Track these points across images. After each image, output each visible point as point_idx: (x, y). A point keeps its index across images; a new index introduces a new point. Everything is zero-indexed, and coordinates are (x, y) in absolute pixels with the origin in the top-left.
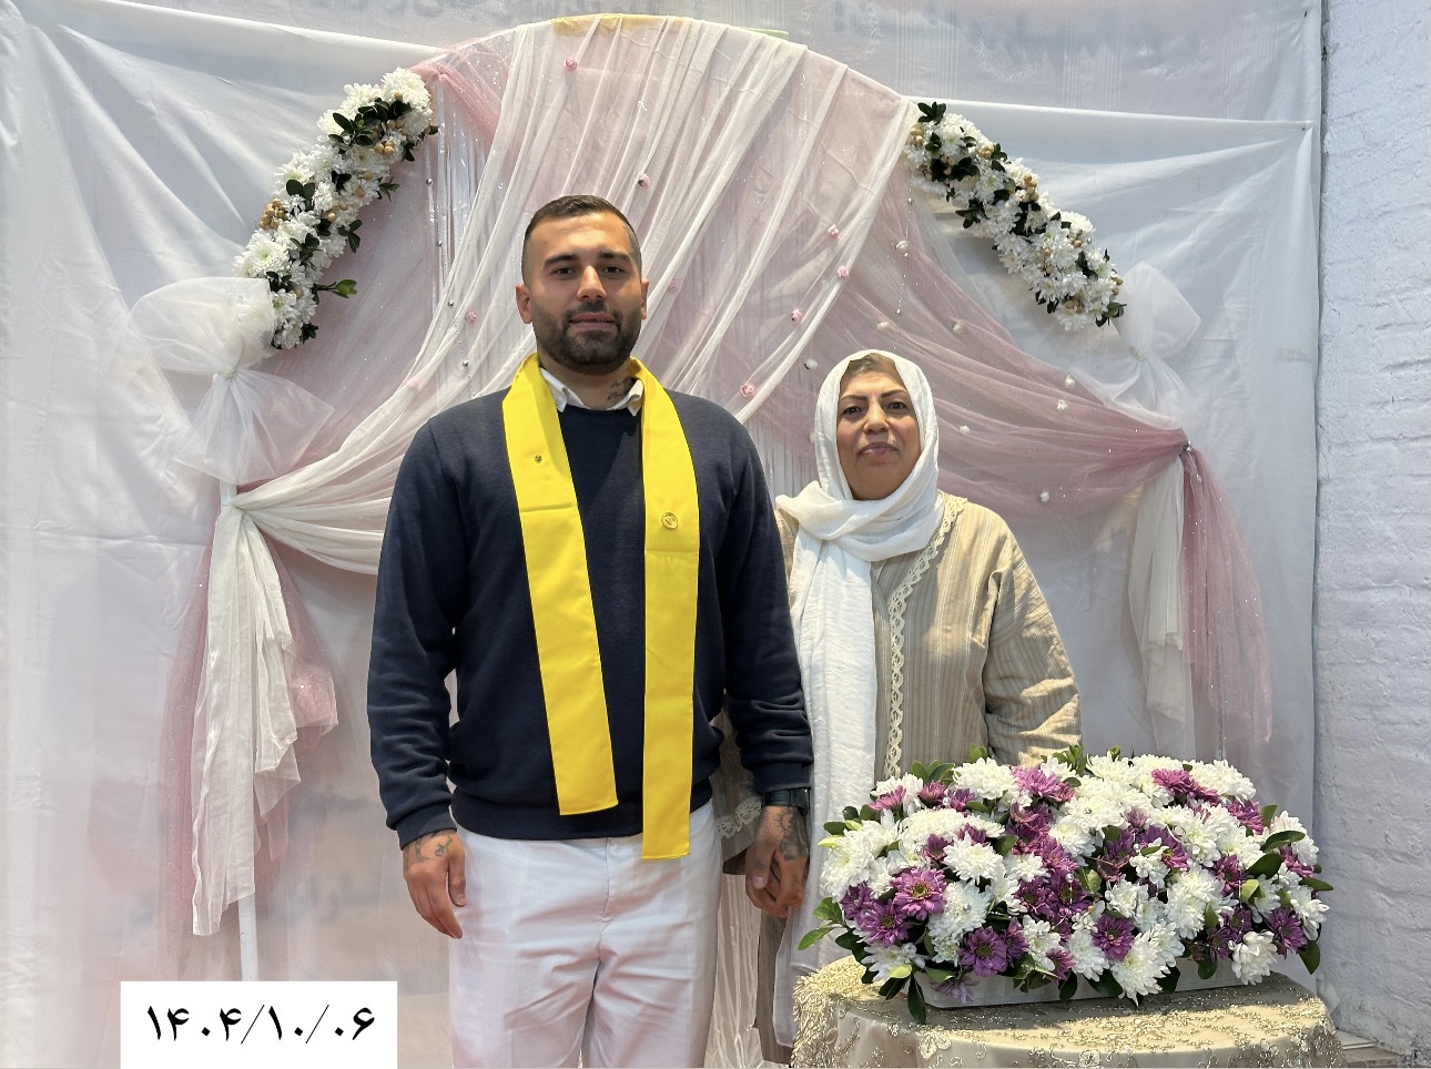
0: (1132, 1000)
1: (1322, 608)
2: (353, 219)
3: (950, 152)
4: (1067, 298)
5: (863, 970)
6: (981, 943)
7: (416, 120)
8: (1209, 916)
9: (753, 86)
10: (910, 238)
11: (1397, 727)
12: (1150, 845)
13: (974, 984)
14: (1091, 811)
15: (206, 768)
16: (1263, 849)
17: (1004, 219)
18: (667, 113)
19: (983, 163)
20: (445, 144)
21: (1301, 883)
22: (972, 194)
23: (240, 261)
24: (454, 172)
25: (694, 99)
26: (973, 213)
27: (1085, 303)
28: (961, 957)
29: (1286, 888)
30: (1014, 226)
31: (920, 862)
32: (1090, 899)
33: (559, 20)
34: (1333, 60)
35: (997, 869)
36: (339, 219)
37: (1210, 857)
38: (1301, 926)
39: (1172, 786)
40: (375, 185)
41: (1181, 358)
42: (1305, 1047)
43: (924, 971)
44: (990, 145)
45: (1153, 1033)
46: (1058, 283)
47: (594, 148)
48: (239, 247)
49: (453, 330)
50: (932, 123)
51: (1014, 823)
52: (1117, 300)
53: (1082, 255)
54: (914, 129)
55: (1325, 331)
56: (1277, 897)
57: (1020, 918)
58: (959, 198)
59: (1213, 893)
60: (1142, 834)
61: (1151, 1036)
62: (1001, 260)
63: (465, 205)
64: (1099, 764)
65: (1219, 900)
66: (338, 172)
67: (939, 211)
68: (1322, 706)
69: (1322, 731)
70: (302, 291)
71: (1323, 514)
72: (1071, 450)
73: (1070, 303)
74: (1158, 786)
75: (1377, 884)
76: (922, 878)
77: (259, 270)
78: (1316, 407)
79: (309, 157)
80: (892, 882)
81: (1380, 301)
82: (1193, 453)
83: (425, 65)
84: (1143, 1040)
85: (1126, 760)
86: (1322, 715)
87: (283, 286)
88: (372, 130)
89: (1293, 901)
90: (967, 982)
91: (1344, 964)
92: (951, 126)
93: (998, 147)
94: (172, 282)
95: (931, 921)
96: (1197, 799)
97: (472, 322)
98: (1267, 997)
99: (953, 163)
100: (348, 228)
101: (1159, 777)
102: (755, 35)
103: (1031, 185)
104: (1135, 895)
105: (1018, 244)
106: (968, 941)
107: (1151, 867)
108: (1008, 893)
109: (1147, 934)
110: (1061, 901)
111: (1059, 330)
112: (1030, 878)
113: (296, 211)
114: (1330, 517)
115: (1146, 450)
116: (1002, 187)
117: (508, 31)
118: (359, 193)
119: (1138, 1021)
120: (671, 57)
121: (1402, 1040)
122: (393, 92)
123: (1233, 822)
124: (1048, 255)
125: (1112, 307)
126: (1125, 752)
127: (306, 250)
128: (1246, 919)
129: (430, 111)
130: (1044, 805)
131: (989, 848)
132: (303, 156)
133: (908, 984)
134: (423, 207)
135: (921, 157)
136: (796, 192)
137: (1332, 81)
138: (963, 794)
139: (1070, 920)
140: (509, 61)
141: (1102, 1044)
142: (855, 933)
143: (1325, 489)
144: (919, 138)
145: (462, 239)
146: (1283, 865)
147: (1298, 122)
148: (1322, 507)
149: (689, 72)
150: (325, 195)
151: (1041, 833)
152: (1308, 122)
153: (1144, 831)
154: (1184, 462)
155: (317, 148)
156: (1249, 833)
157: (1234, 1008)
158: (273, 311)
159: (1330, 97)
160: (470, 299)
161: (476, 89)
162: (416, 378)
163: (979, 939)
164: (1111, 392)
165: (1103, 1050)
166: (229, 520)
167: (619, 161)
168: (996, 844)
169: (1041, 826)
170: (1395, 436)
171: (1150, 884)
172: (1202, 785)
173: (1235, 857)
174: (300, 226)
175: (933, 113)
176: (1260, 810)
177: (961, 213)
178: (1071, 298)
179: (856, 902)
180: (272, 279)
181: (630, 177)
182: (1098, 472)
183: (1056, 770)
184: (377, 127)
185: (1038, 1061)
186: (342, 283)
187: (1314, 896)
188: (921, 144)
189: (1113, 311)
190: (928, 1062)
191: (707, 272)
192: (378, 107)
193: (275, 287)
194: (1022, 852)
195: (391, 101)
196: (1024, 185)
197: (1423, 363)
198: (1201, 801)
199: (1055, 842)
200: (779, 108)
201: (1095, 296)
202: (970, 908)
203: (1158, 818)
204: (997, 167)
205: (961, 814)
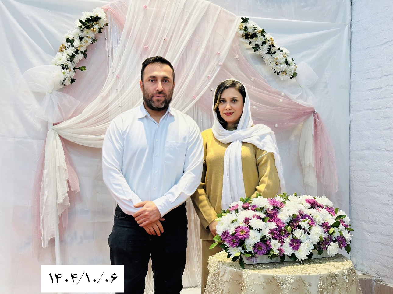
0: (300, 261)
1: (351, 156)
2: (85, 49)
3: (250, 31)
4: (282, 71)
5: (227, 254)
6: (259, 246)
7: (102, 22)
8: (321, 239)
9: (196, 13)
10: (239, 55)
11: (371, 187)
12: (305, 219)
13: (257, 257)
14: (289, 210)
15: (44, 202)
16: (335, 220)
17: (265, 50)
18: (172, 20)
19: (259, 34)
20: (111, 28)
21: (345, 229)
22: (256, 43)
23: (53, 61)
24: (113, 36)
25: (180, 16)
26: (256, 48)
27: (287, 73)
28: (254, 250)
29: (341, 230)
30: (268, 51)
31: (243, 225)
32: (289, 234)
34: (353, 6)
35: (264, 226)
36: (81, 49)
37: (321, 222)
38: (345, 241)
39: (311, 203)
40: (91, 40)
41: (313, 88)
42: (346, 273)
43: (244, 254)
44: (261, 29)
45: (306, 270)
46: (280, 67)
47: (152, 30)
48: (53, 57)
49: (113, 80)
50: (245, 23)
51: (268, 213)
52: (296, 72)
53: (286, 59)
54: (240, 25)
55: (352, 80)
56: (339, 233)
57: (270, 239)
58: (252, 44)
59: (322, 232)
60: (303, 216)
61: (305, 271)
62: (264, 61)
63: (116, 45)
64: (291, 197)
65: (323, 234)
66: (81, 36)
67: (247, 47)
68: (351, 182)
69: (351, 189)
70: (71, 69)
71: (351, 130)
72: (283, 113)
73: (283, 72)
74: (307, 203)
75: (366, 230)
76: (243, 229)
77: (59, 63)
78: (350, 101)
79: (73, 32)
80: (235, 231)
81: (367, 72)
82: (317, 114)
83: (105, 7)
84: (303, 272)
85: (298, 196)
86: (351, 185)
87: (65, 68)
88: (90, 25)
89: (343, 234)
90: (255, 257)
91: (357, 252)
92: (250, 24)
93: (263, 29)
94: (34, 67)
95: (246, 240)
96: (317, 207)
97: (118, 78)
98: (336, 260)
99: (251, 34)
100: (83, 52)
101: (307, 201)
103: (272, 40)
104: (301, 233)
105: (269, 56)
106: (256, 246)
107: (305, 225)
108: (266, 232)
109: (304, 243)
110: (281, 235)
111: (280, 80)
112: (272, 229)
113: (69, 47)
114: (353, 131)
115: (304, 113)
116: (264, 41)
118: (87, 42)
119: (302, 267)
120: (173, 5)
121: (373, 273)
122: (96, 14)
123: (327, 213)
124: (277, 59)
125: (294, 74)
126: (298, 194)
127: (72, 57)
128: (330, 239)
129: (106, 19)
130: (276, 209)
131: (261, 220)
132: (71, 32)
133: (239, 258)
134: (104, 46)
135: (242, 32)
136: (208, 42)
137: (353, 12)
138: (254, 206)
139: (283, 240)
140: (128, 6)
141: (292, 273)
142: (225, 244)
143: (351, 123)
144: (241, 27)
145: (115, 55)
146: (341, 224)
147: (344, 23)
148: (351, 128)
149: (178, 9)
150: (77, 43)
151: (276, 217)
152: (347, 23)
153: (303, 215)
154: (314, 116)
155: (74, 29)
156: (331, 216)
157: (328, 263)
158: (63, 75)
159: (353, 16)
160: (118, 71)
161: (119, 14)
162: (103, 93)
164: (294, 97)
165: (292, 275)
166: (51, 132)
167: (159, 33)
168: (263, 219)
169: (275, 214)
170: (371, 109)
171: (305, 229)
172: (319, 203)
173: (327, 222)
174: (71, 51)
175: (245, 20)
176: (334, 210)
177: (253, 48)
178: (283, 71)
179: (225, 236)
180: (62, 66)
181: (162, 38)
182: (292, 119)
183: (279, 199)
184: (91, 24)
185: (275, 278)
186: (82, 67)
187: (349, 233)
188: (242, 29)
189: (295, 75)
190: (245, 278)
191: (183, 65)
192: (92, 18)
193: (63, 68)
194: (270, 221)
195: (95, 16)
196: (270, 40)
197: (378, 88)
198: (318, 207)
199: (279, 219)
200: (203, 19)
201: (290, 71)
202: (256, 237)
203: (307, 211)
204: (263, 35)
205: (254, 211)
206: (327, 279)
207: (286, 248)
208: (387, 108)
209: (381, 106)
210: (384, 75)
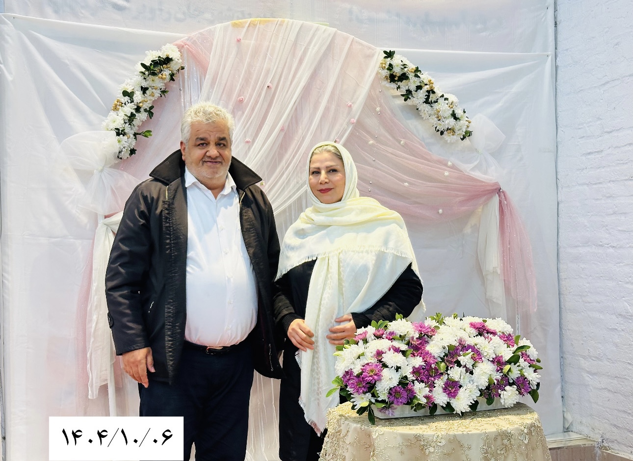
0: (459, 414)
1: (561, 255)
2: (150, 105)
3: (397, 71)
4: (448, 129)
5: (352, 404)
6: (396, 392)
7: (175, 64)
8: (490, 380)
9: (315, 46)
10: (381, 106)
11: (591, 304)
12: (467, 352)
13: (395, 409)
14: (443, 339)
15: (92, 330)
16: (513, 353)
17: (421, 98)
18: (279, 58)
19: (411, 75)
20: (188, 74)
21: (529, 366)
22: (407, 87)
23: (104, 124)
24: (192, 84)
25: (290, 51)
26: (408, 95)
27: (456, 132)
28: (389, 398)
29: (523, 368)
30: (425, 100)
31: (374, 361)
32: (442, 374)
33: (235, 21)
34: (559, 27)
35: (404, 363)
36: (144, 105)
37: (491, 357)
38: (529, 383)
39: (477, 328)
40: (159, 91)
41: (497, 153)
42: (526, 431)
43: (374, 404)
44: (414, 67)
45: (465, 426)
46: (444, 123)
48: (104, 118)
50: (389, 59)
51: (412, 344)
52: (469, 129)
53: (453, 111)
54: (382, 62)
55: (559, 139)
56: (519, 372)
57: (413, 381)
58: (401, 89)
59: (493, 371)
62: (421, 114)
63: (196, 98)
64: (448, 320)
65: (495, 373)
66: (144, 87)
67: (394, 95)
68: (562, 296)
69: (562, 307)
70: (129, 135)
71: (560, 216)
72: (452, 192)
73: (449, 131)
74: (471, 329)
75: (585, 370)
76: (373, 367)
77: (112, 128)
78: (556, 171)
79: (133, 80)
80: (362, 369)
81: (580, 127)
82: (503, 192)
83: (179, 42)
84: (460, 429)
86: (562, 300)
87: (121, 134)
88: (157, 69)
89: (525, 374)
90: (393, 408)
91: (574, 404)
92: (396, 61)
93: (417, 68)
94: (77, 133)
95: (377, 383)
96: (487, 333)
98: (515, 412)
99: (398, 75)
100: (148, 109)
101: (472, 325)
102: (315, 25)
103: (431, 83)
104: (460, 372)
105: (427, 106)
106: (392, 392)
107: (467, 361)
108: (407, 372)
109: (465, 388)
110: (430, 375)
111: (446, 142)
112: (417, 366)
113: (127, 103)
114: (563, 217)
115: (483, 191)
116: (419, 84)
117: (212, 27)
118: (152, 95)
119: (460, 422)
120: (280, 35)
121: (597, 435)
122: (166, 53)
123: (501, 342)
124: (439, 112)
125: (466, 132)
126: (459, 315)
127: (132, 117)
128: (505, 381)
129: (181, 61)
130: (425, 337)
131: (400, 354)
132: (129, 81)
133: (367, 409)
134: (179, 100)
135: (386, 73)
136: (334, 88)
137: (559, 36)
138: (392, 333)
139: (434, 383)
140: (213, 39)
141: (443, 431)
142: (347, 389)
143: (560, 206)
144: (384, 65)
146: (521, 360)
147: (545, 53)
148: (560, 213)
150: (138, 96)
151: (423, 348)
152: (550, 53)
153: (465, 347)
154: (499, 196)
155: (134, 77)
156: (508, 347)
157: (501, 417)
158: (118, 144)
159: (558, 42)
161: (200, 52)
163: (396, 390)
164: (467, 168)
165: (443, 433)
166: (101, 229)
167: (259, 78)
168: (404, 353)
169: (423, 345)
170: (587, 183)
171: (466, 367)
172: (490, 328)
173: (502, 356)
174: (129, 109)
175: (390, 55)
176: (514, 338)
177: (403, 95)
178: (450, 129)
179: (348, 377)
180: (117, 131)
181: (264, 85)
182: (463, 201)
183: (430, 323)
184: (159, 68)
185: (418, 438)
186: (146, 131)
187: (535, 371)
188: (385, 67)
189: (468, 134)
190: (375, 439)
191: (297, 123)
192: (159, 60)
193: (118, 134)
194: (414, 356)
195: (164, 57)
196: (428, 83)
197: (597, 152)
198: (489, 334)
199: (428, 352)
200: (325, 54)
201: (459, 128)
202: (392, 378)
203: (470, 341)
204: (417, 76)
205: (390, 341)
206: (495, 439)
207: (438, 394)
208: (611, 182)
209: (602, 179)
210: (605, 132)
